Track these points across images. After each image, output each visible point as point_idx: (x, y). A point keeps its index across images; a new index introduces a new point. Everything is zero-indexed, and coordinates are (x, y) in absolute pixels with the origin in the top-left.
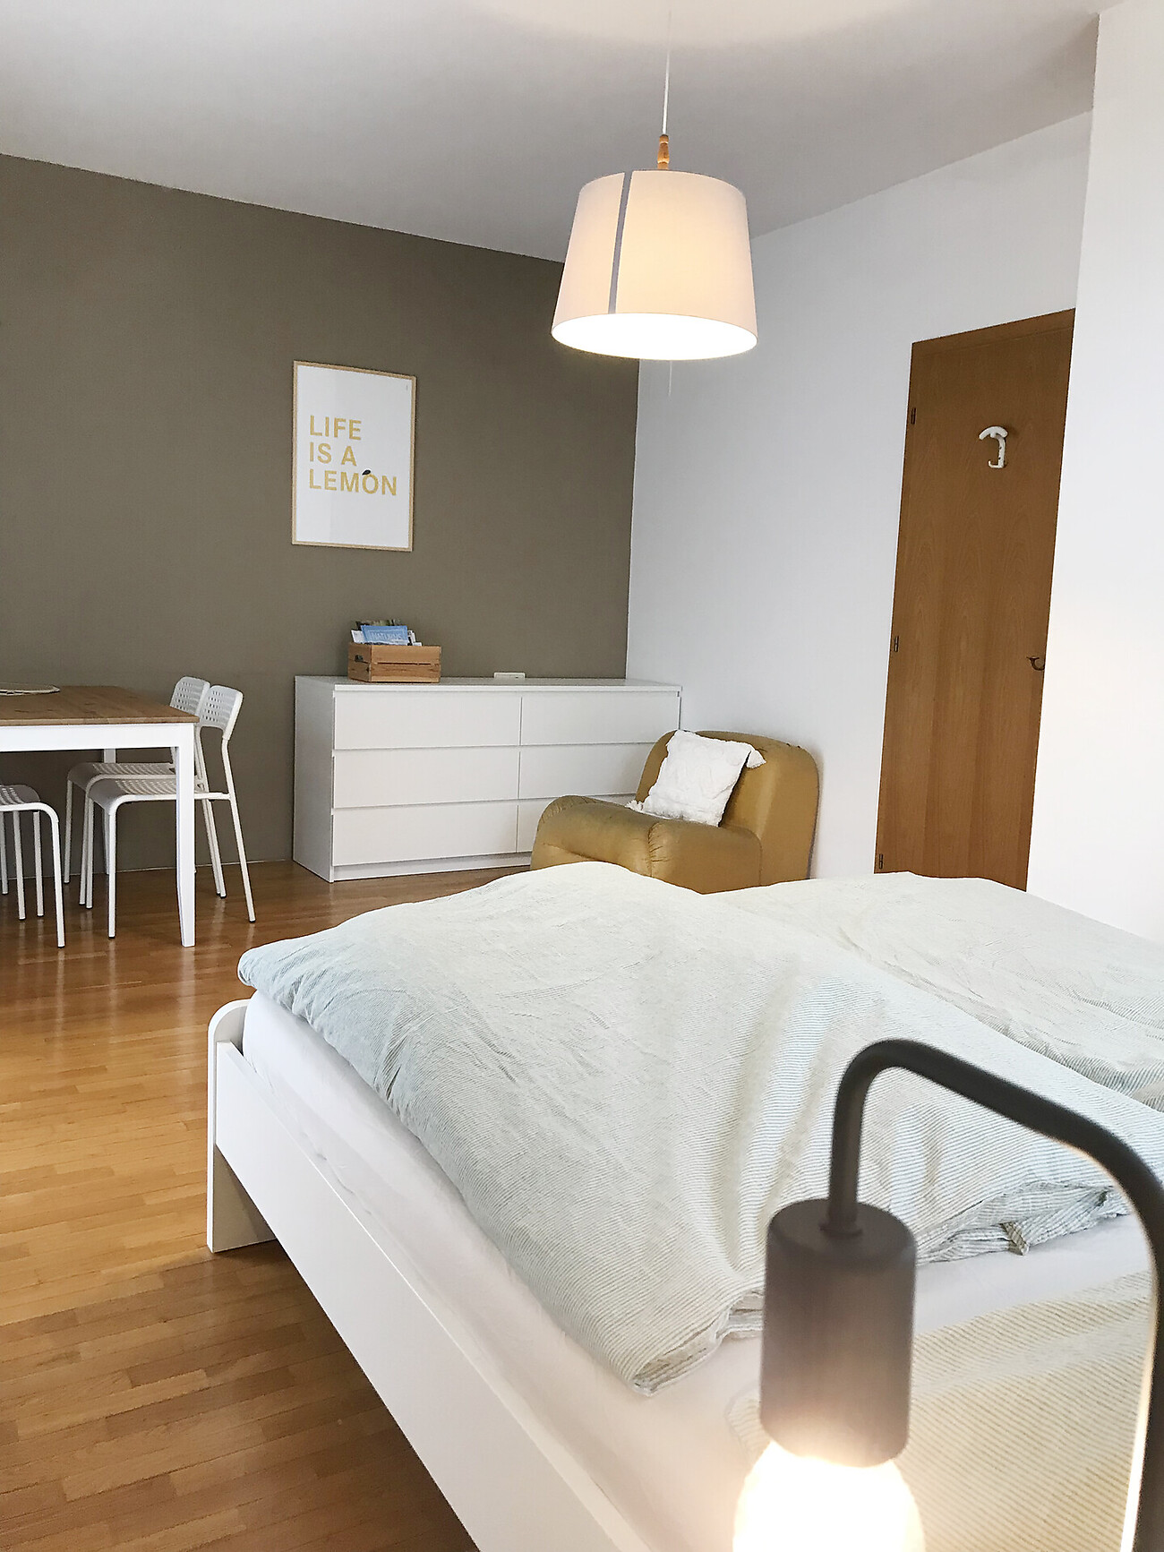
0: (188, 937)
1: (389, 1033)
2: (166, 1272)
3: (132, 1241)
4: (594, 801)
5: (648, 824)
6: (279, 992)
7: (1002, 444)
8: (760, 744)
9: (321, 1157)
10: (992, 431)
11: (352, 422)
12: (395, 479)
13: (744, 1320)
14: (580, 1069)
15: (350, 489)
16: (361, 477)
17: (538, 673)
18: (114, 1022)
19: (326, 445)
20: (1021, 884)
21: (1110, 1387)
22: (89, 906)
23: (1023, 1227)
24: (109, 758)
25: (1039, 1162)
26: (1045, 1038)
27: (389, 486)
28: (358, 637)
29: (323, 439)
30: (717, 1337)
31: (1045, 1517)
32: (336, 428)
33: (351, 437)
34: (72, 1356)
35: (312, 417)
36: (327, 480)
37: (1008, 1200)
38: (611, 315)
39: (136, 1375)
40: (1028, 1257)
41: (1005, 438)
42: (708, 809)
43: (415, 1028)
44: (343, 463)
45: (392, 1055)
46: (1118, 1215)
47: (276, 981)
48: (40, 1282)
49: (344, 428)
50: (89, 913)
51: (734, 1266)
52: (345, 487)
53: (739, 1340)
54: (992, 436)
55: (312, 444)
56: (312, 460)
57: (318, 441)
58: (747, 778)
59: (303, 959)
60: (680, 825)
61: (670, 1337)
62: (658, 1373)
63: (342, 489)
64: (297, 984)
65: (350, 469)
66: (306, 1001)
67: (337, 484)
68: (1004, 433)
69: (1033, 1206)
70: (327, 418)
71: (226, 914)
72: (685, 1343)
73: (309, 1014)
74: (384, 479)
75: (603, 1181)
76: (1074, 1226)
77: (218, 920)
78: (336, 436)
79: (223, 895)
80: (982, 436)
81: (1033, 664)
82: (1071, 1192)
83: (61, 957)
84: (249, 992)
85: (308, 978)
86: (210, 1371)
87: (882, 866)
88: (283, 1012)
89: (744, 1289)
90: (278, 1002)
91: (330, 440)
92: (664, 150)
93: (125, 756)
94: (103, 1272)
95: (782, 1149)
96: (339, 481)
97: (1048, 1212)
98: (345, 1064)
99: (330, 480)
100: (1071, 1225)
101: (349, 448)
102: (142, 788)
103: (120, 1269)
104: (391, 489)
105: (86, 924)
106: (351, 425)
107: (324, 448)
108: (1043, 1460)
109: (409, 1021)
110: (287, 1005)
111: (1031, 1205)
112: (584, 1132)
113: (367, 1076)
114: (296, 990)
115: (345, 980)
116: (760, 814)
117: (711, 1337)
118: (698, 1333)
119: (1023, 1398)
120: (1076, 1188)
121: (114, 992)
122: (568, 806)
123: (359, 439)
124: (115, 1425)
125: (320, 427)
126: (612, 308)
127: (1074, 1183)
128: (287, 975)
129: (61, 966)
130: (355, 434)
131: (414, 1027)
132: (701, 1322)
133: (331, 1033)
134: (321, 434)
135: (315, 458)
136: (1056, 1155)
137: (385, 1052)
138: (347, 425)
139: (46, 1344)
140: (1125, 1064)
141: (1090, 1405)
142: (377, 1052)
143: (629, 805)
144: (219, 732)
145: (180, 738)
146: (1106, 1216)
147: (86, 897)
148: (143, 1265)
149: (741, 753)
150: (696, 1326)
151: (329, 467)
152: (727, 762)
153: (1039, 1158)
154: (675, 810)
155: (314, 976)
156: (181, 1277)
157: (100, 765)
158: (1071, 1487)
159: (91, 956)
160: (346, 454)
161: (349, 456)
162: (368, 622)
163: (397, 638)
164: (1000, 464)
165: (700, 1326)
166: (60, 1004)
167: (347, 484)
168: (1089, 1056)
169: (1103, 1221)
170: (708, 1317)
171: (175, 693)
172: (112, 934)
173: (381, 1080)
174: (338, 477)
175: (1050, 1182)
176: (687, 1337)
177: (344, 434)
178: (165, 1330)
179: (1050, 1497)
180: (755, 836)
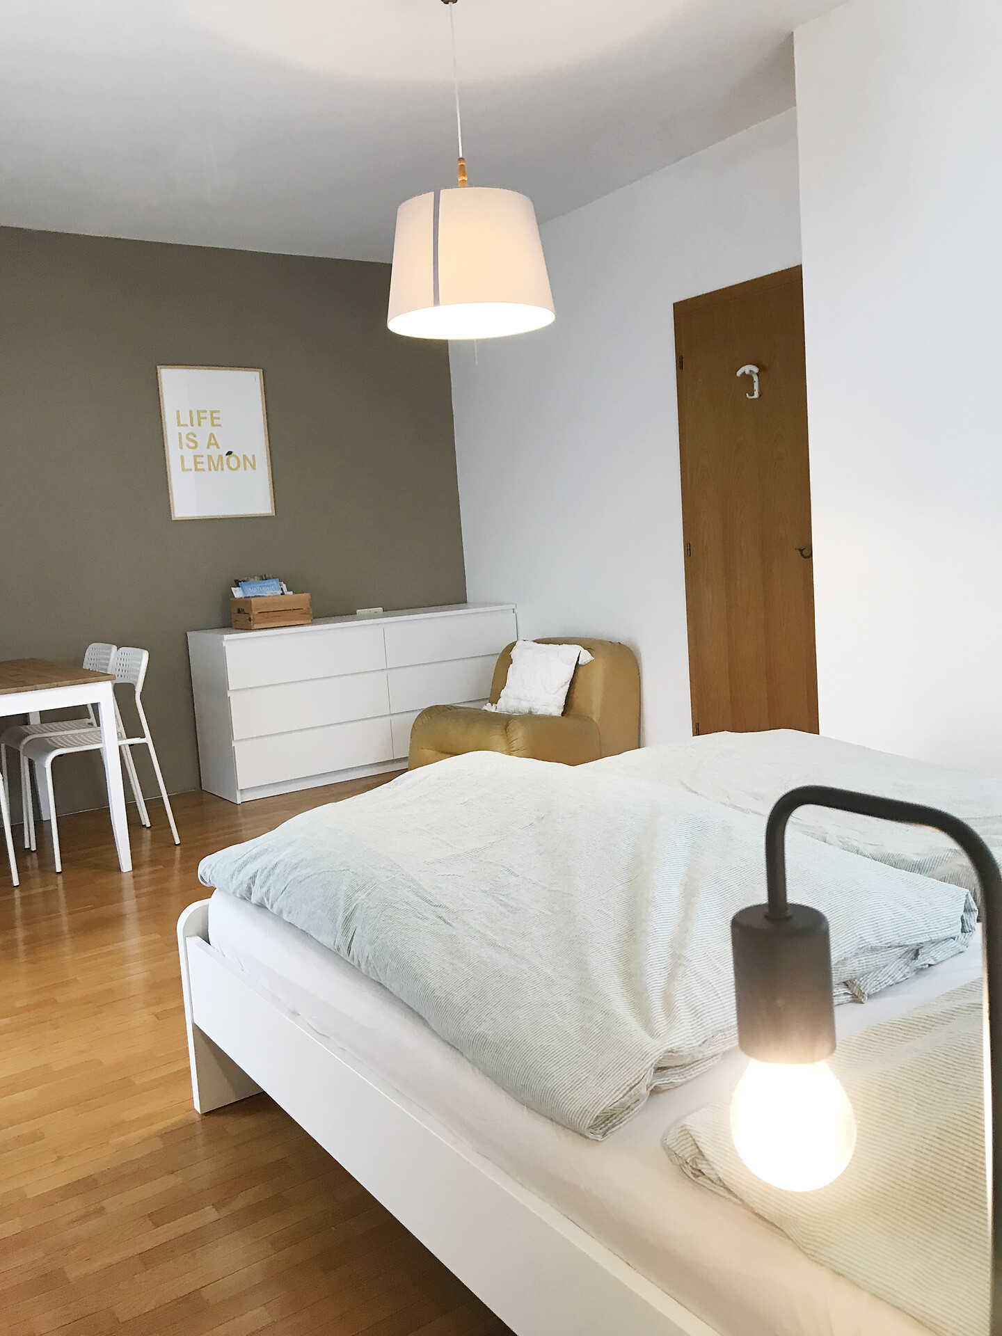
0: (126, 864)
1: (342, 904)
2: (164, 1135)
3: (128, 1115)
4: (455, 708)
5: (505, 721)
6: (238, 887)
7: (756, 378)
8: (589, 644)
9: (295, 1013)
10: (747, 369)
11: (212, 412)
12: (253, 456)
13: (664, 1076)
14: (503, 909)
15: (216, 469)
16: (225, 458)
17: (392, 607)
18: (67, 946)
19: (192, 434)
20: (815, 730)
21: (945, 1069)
22: (34, 848)
23: (861, 982)
24: (35, 720)
25: (866, 931)
26: (855, 844)
27: (251, 463)
28: (238, 593)
29: (189, 429)
30: (647, 1089)
31: (912, 1167)
32: (199, 418)
33: (213, 424)
34: (101, 1211)
35: (178, 412)
36: (196, 463)
37: (848, 962)
38: (436, 307)
39: (157, 1218)
40: (868, 1006)
41: (757, 374)
42: (550, 702)
43: (363, 897)
44: (208, 448)
45: (347, 920)
46: (930, 965)
47: (235, 877)
48: (59, 1158)
49: (205, 418)
50: (35, 855)
51: (652, 1035)
52: (212, 467)
53: (663, 1092)
54: (747, 372)
55: (180, 434)
56: (181, 448)
57: (184, 431)
58: (580, 671)
59: (255, 858)
60: (530, 719)
61: (613, 1092)
62: (607, 1122)
63: (210, 470)
64: (253, 877)
65: (215, 453)
66: (264, 890)
67: (205, 466)
68: (756, 370)
69: (867, 965)
70: (191, 412)
71: (153, 840)
72: (625, 1095)
73: (268, 900)
74: (245, 456)
75: (538, 989)
76: (899, 977)
77: (146, 847)
78: (199, 425)
79: (148, 825)
80: (739, 374)
81: (802, 555)
82: (893, 950)
83: (17, 894)
84: (208, 892)
85: (262, 872)
86: (218, 1206)
87: (698, 731)
88: (243, 902)
89: (661, 1050)
90: (238, 895)
91: (196, 429)
92: (462, 170)
93: (49, 716)
94: (111, 1142)
95: (671, 947)
96: (206, 463)
97: (878, 969)
98: (305, 935)
99: (198, 463)
100: (896, 976)
101: (212, 435)
102: (71, 741)
103: (123, 1138)
104: (251, 465)
105: (33, 865)
106: (212, 415)
107: (191, 437)
108: (903, 1126)
109: (357, 891)
110: (246, 897)
111: (865, 964)
112: (516, 955)
113: (328, 941)
114: (254, 883)
115: (296, 868)
116: (594, 701)
117: (643, 1090)
118: (633, 1087)
119: (883, 1087)
120: (896, 947)
121: (65, 919)
122: (433, 713)
123: (220, 425)
124: (147, 1259)
125: (185, 419)
126: (436, 301)
127: (896, 942)
128: (243, 872)
129: (18, 902)
130: (216, 422)
131: (361, 896)
132: (633, 1079)
133: (290, 913)
134: (186, 425)
135: (184, 446)
136: (879, 924)
137: (341, 919)
138: (208, 415)
139: (75, 1206)
140: (918, 854)
141: (932, 1083)
142: (334, 920)
143: (485, 708)
144: (131, 687)
145: (100, 694)
146: (920, 967)
147: (30, 842)
148: (143, 1132)
149: (573, 652)
150: (631, 1081)
151: (197, 452)
152: (562, 662)
153: (867, 927)
154: (524, 707)
155: (268, 869)
156: (177, 1137)
157: (27, 727)
158: (928, 1142)
159: (41, 890)
160: (210, 440)
161: (212, 441)
162: (246, 579)
163: (270, 591)
164: (756, 395)
165: (633, 1081)
166: (20, 934)
167: (214, 465)
168: (891, 851)
169: (919, 971)
170: (638, 1074)
171: (86, 658)
172: (59, 869)
173: (341, 941)
174: (205, 460)
175: (877, 945)
176: (625, 1091)
177: (206, 423)
178: (172, 1181)
179: (914, 1152)
180: (592, 720)
